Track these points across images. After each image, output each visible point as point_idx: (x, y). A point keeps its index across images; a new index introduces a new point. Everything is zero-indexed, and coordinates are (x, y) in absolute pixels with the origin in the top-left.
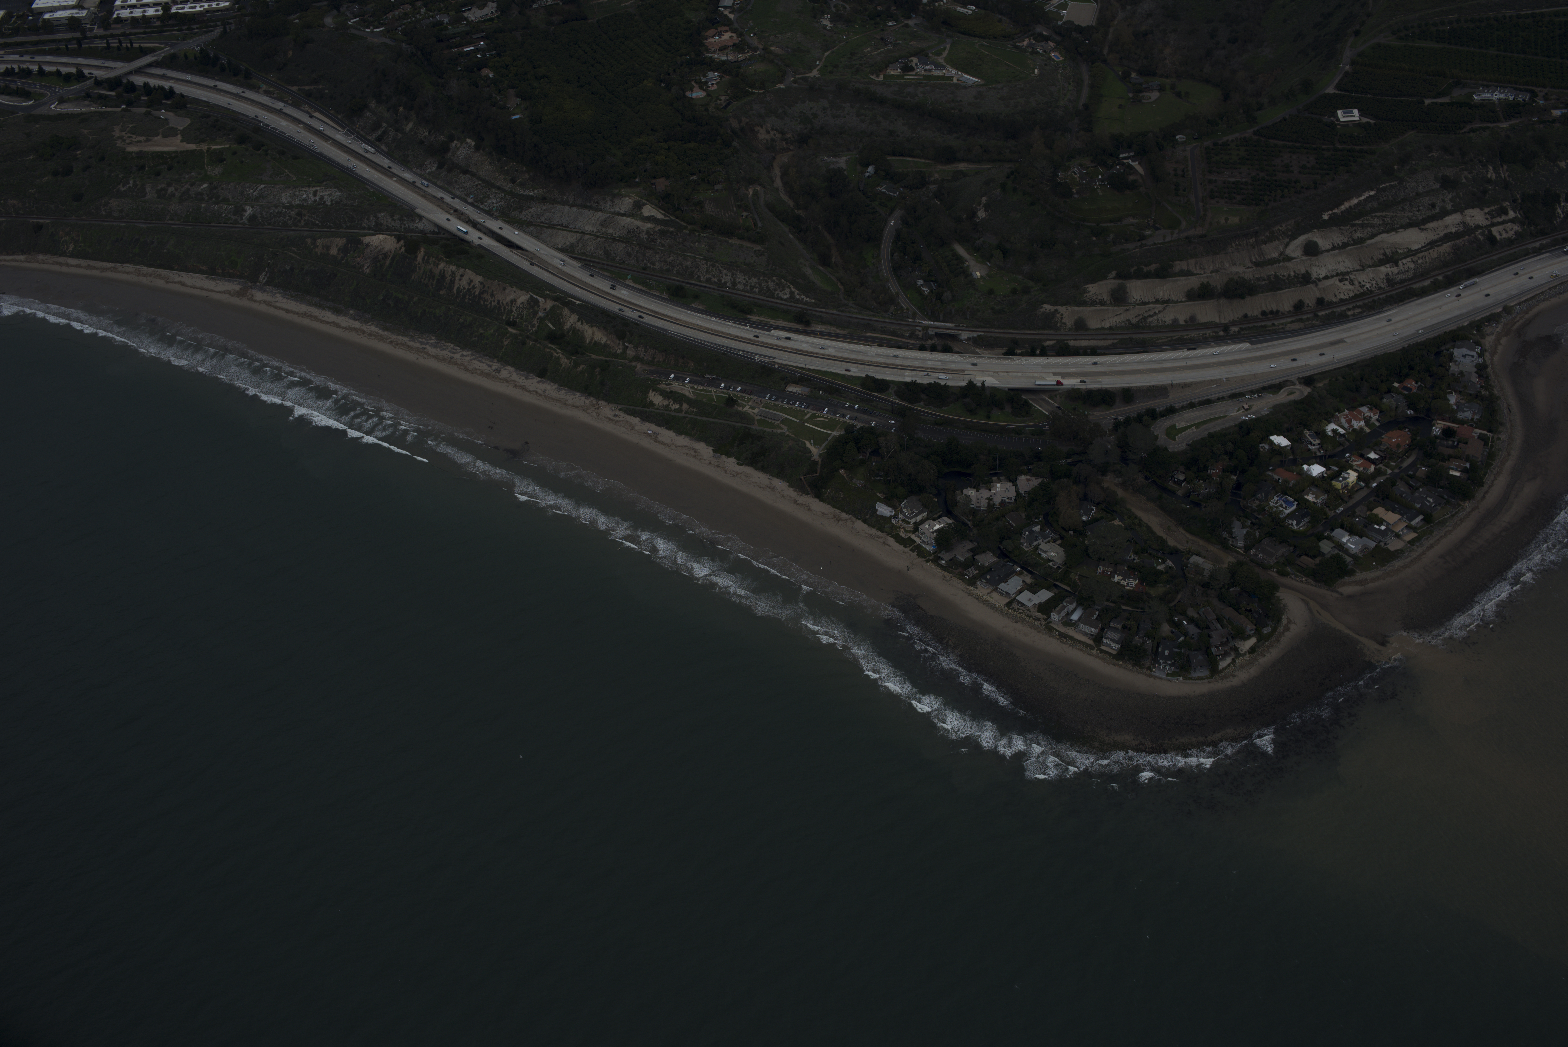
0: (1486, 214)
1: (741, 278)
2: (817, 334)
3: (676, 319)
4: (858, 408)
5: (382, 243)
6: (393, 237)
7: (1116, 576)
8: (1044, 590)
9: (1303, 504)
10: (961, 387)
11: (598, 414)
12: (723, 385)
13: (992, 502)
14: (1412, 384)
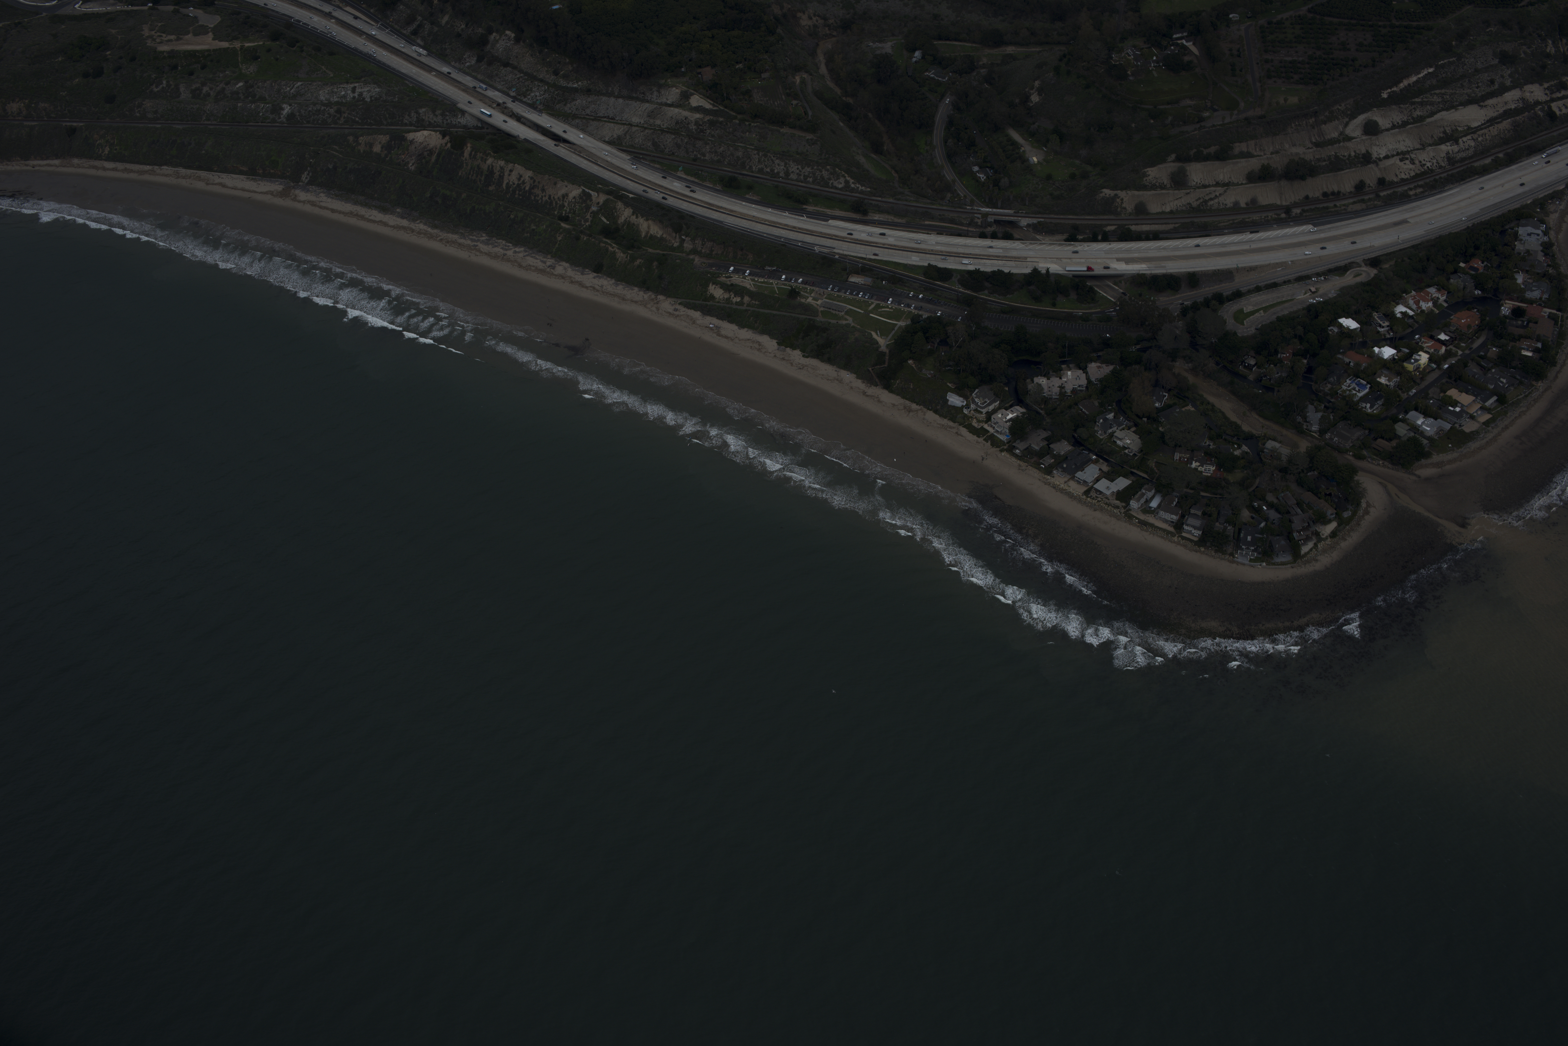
0: (1545, 89)
1: (794, 168)
2: (875, 223)
3: (732, 211)
4: (923, 298)
5: (427, 139)
6: (438, 133)
7: (1194, 462)
8: (1121, 477)
9: (1376, 388)
10: (1025, 275)
11: (658, 309)
12: (784, 277)
13: (1063, 390)
14: (1478, 264)
